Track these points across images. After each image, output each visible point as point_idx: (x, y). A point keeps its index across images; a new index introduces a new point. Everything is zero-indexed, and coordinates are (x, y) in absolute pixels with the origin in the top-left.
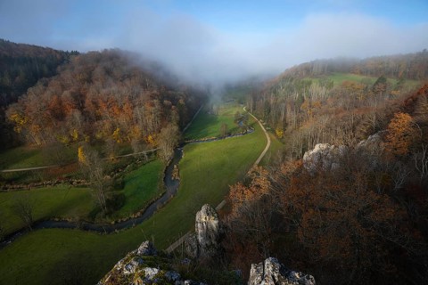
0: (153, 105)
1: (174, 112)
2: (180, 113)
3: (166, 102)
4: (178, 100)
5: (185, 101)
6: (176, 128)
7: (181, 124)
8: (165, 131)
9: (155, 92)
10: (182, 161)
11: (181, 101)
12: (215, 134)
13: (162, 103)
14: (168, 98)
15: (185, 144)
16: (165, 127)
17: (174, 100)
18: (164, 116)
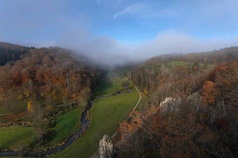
0: (76, 77)
1: (88, 81)
2: (92, 81)
3: (84, 75)
4: (91, 74)
5: (95, 75)
6: (89, 90)
7: (92, 88)
8: (83, 92)
9: (78, 70)
10: (92, 108)
11: (93, 75)
12: (112, 93)
13: (82, 75)
14: (86, 73)
15: (94, 98)
16: (83, 89)
17: (89, 74)
18: (83, 83)
